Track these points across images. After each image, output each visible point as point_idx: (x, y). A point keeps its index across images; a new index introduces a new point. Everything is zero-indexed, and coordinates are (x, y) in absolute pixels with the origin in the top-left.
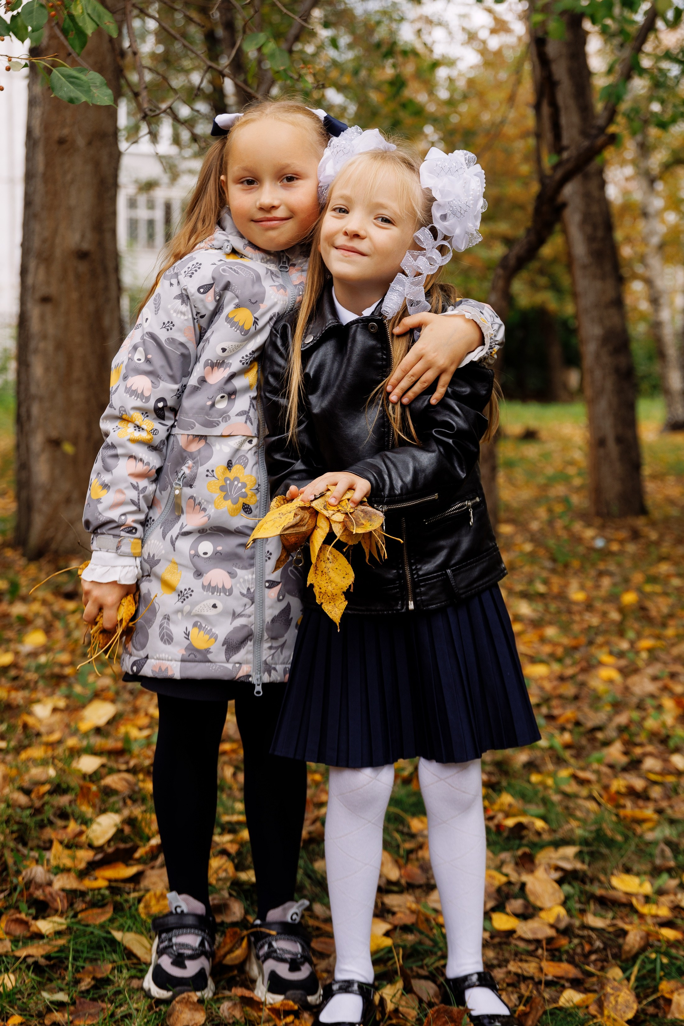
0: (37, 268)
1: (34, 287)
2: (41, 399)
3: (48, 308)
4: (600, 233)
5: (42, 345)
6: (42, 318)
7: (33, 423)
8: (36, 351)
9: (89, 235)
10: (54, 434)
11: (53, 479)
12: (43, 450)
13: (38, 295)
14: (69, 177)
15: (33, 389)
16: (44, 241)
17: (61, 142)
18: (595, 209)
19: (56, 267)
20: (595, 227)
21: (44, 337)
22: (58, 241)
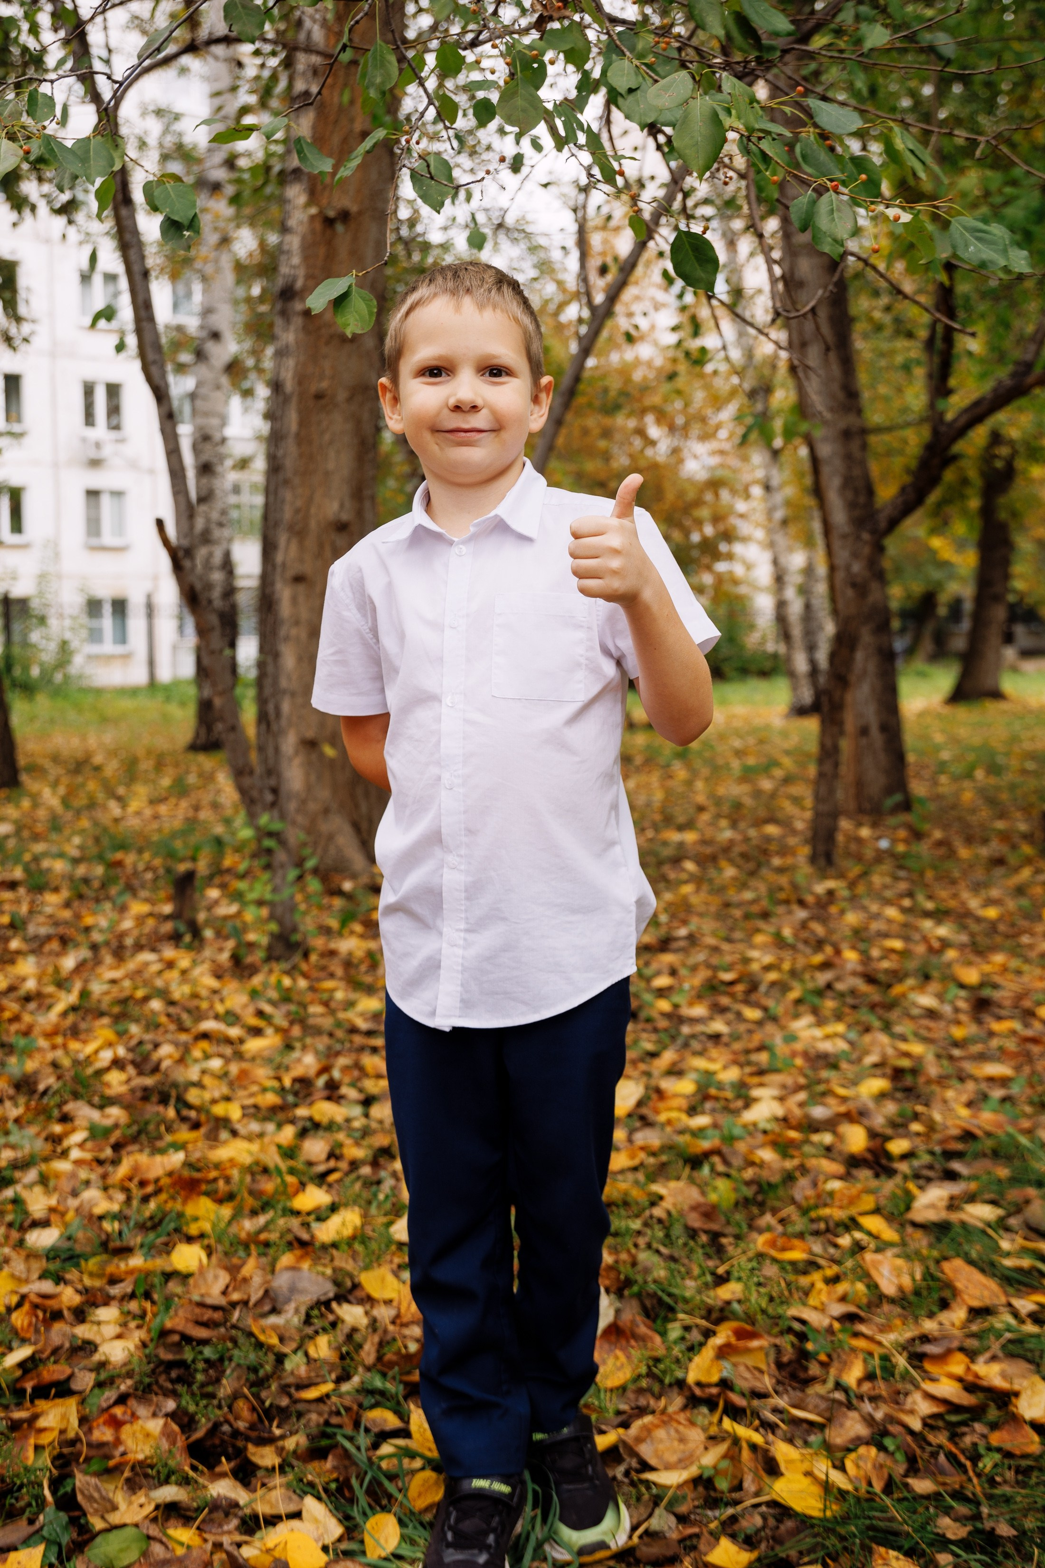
0: (288, 541)
1: (284, 564)
2: (293, 694)
3: (301, 588)
4: (862, 499)
5: (294, 632)
6: (294, 600)
7: (284, 722)
8: (287, 638)
9: (348, 504)
10: (310, 734)
11: (309, 788)
12: (297, 753)
13: (290, 573)
14: (327, 437)
15: (284, 683)
16: (297, 511)
17: (319, 396)
18: (857, 472)
19: (311, 542)
20: (856, 492)
21: (297, 623)
22: (313, 511)
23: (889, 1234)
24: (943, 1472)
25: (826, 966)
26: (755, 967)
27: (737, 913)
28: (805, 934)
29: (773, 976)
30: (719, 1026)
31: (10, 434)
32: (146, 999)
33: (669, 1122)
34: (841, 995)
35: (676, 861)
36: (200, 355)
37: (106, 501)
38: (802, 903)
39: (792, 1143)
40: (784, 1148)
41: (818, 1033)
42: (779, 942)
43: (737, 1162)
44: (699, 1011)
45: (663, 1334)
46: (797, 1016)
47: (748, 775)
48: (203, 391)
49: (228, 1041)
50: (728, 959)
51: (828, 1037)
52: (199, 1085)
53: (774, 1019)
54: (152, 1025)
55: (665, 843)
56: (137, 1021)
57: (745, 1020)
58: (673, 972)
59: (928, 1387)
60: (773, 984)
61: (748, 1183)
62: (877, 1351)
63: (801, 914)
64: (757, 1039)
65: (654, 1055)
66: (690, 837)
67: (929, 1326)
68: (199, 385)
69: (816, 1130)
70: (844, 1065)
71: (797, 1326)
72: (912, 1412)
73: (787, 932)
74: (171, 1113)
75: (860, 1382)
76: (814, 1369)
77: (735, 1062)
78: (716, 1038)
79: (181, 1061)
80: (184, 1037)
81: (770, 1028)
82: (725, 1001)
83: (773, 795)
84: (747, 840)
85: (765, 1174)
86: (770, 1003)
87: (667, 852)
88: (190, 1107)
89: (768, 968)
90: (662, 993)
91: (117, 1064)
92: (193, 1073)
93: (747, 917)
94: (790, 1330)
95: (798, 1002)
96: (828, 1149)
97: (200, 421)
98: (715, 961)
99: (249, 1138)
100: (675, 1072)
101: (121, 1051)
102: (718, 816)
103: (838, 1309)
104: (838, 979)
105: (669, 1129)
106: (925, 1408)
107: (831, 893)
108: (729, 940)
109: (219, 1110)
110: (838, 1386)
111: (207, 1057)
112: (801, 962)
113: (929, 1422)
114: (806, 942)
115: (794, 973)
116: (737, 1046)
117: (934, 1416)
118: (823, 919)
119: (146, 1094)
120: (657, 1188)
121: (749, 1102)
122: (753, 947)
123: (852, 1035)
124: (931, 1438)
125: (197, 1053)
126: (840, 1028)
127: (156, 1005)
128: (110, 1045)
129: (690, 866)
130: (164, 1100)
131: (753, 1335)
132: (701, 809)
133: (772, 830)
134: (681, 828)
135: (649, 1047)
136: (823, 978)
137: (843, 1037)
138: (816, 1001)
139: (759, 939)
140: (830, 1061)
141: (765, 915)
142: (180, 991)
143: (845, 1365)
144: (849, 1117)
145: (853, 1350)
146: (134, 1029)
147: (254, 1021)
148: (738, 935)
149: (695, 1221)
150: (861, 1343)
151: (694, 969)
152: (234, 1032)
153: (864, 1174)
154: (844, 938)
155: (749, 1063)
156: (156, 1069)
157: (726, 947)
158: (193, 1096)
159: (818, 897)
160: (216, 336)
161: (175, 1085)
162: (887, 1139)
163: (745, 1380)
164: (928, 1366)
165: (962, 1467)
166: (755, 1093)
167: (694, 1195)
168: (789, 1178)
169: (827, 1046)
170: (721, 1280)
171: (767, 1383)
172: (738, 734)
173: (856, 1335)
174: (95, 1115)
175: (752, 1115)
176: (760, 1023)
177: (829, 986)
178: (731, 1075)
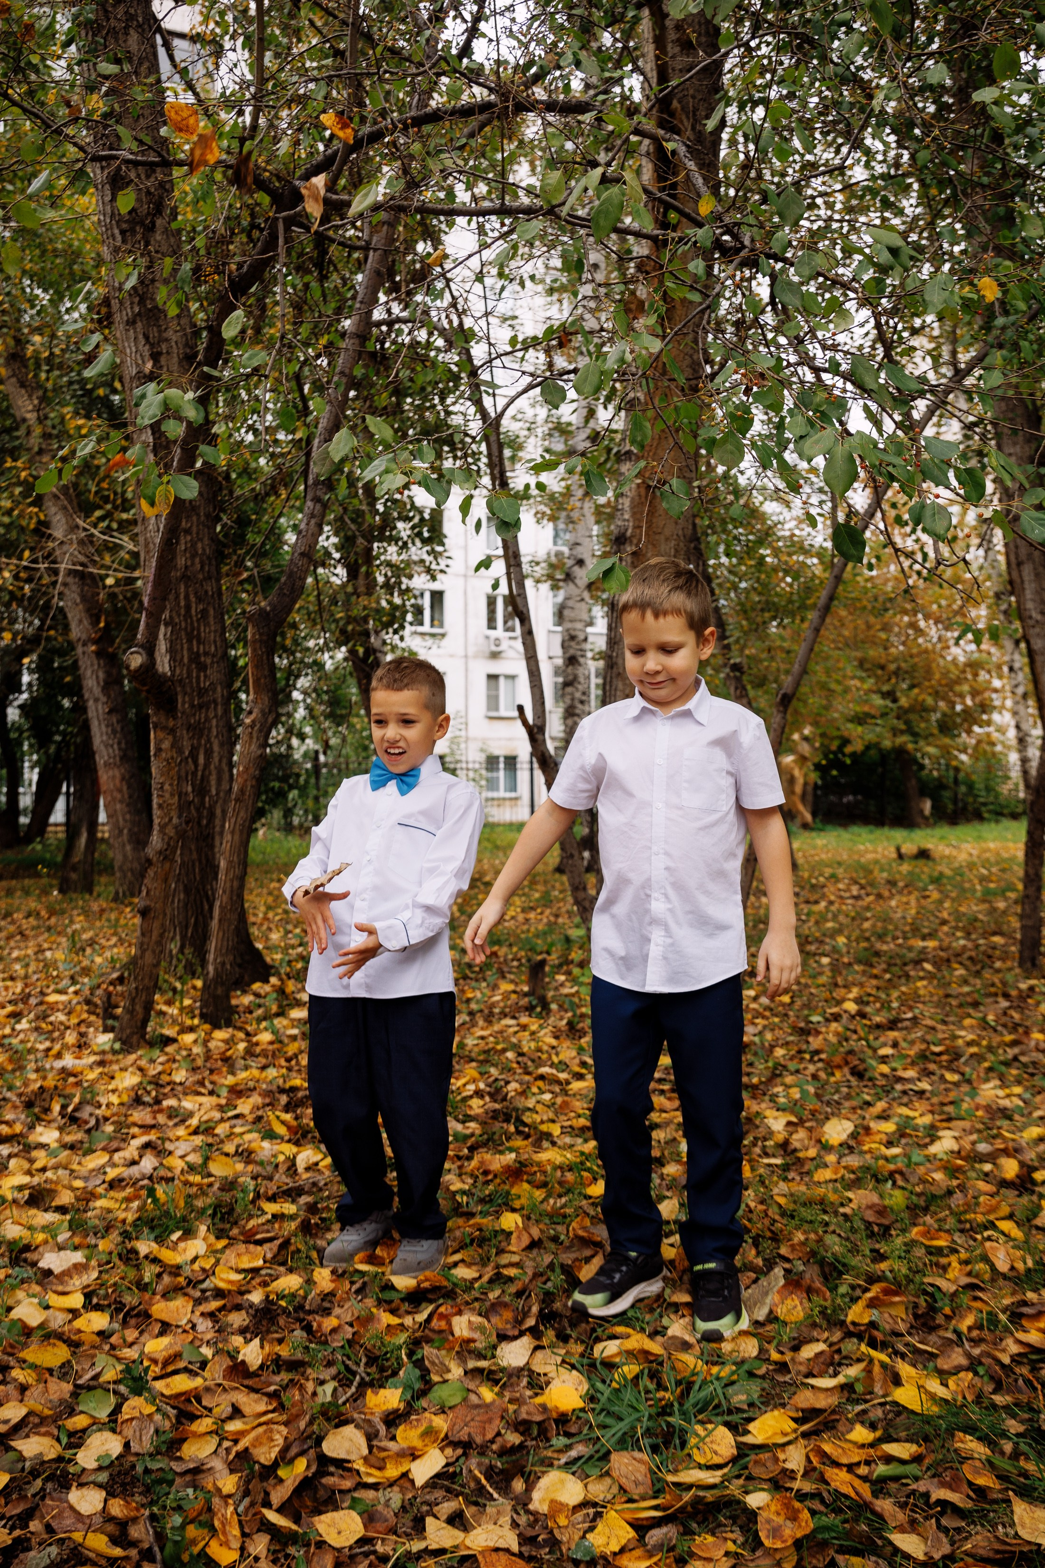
23: (1017, 1233)
24: (1020, 1391)
25: (1014, 1043)
26: (960, 1042)
27: (954, 1002)
28: (1004, 1020)
29: (974, 1050)
30: (924, 1085)
31: (433, 635)
32: (504, 1051)
33: (870, 1151)
34: (1025, 1065)
35: (918, 962)
36: (569, 577)
37: (502, 680)
38: (1006, 996)
39: (959, 1169)
40: (953, 1171)
41: (1001, 1093)
42: (984, 1024)
43: (914, 1179)
44: (911, 1073)
45: (834, 1289)
46: (987, 1080)
47: (987, 897)
48: (570, 603)
49: (558, 1082)
50: (941, 1036)
51: (1008, 1096)
52: (533, 1110)
53: (969, 1082)
54: (507, 1069)
55: (910, 949)
56: (495, 1065)
57: (946, 1081)
58: (895, 1045)
59: (1020, 1336)
60: (972, 1055)
61: (918, 1195)
62: (985, 1309)
63: (1004, 1004)
64: (952, 1096)
65: (868, 1104)
66: (931, 944)
67: (1031, 1296)
68: (567, 599)
69: (981, 1161)
70: (1017, 1117)
71: (930, 1289)
72: (1004, 1350)
73: (991, 1018)
74: (512, 1129)
75: (970, 1329)
76: (940, 1320)
77: (932, 1112)
78: (921, 1093)
79: (523, 1093)
80: (527, 1078)
81: (965, 1088)
82: (932, 1067)
83: (1004, 912)
84: (977, 946)
85: (933, 1189)
86: (967, 1070)
87: (911, 955)
88: (525, 1125)
89: (969, 1044)
90: (884, 1059)
91: (478, 1094)
92: (531, 1103)
93: (961, 1006)
94: (925, 1292)
95: (990, 1069)
96: (986, 1174)
97: (568, 625)
98: (929, 1037)
99: (564, 1148)
100: (883, 1117)
101: (482, 1086)
102: (957, 928)
103: (965, 1280)
104: (1023, 1053)
105: (868, 1156)
106: (1014, 1349)
107: (1032, 989)
108: (944, 1022)
109: (544, 1128)
110: (955, 1331)
111: (542, 1092)
112: (996, 1040)
113: (1016, 1359)
114: (1004, 1026)
115: (990, 1049)
116: (935, 1100)
117: (1020, 1355)
118: (1020, 1009)
119: (495, 1115)
120: (850, 1195)
121: (934, 1139)
122: (963, 1028)
123: (1027, 1096)
124: (1017, 1370)
125: (535, 1090)
126: (1017, 1090)
127: (510, 1055)
128: (474, 1081)
129: (928, 966)
130: (507, 1120)
131: (896, 1293)
132: (944, 922)
133: (997, 939)
134: (924, 938)
135: (868, 1098)
136: (1011, 1052)
137: (1019, 1096)
138: (1003, 1068)
139: (967, 1022)
140: (1006, 1114)
141: (976, 1005)
142: (528, 1046)
143: (962, 1317)
144: (1006, 1152)
145: (969, 1308)
146: (493, 1071)
147: (577, 1069)
148: (951, 1019)
149: (870, 1216)
150: (978, 1304)
151: (912, 1043)
152: (563, 1076)
153: (1011, 1193)
154: (1035, 1023)
155: (942, 1113)
156: (504, 1099)
157: (939, 1027)
158: (527, 1118)
159: (1020, 991)
160: (580, 562)
161: (516, 1110)
162: (1036, 1169)
163: (886, 1325)
164: (1024, 1322)
165: (1035, 1389)
166: (941, 1133)
167: (875, 1198)
168: (950, 1193)
169: (1006, 1103)
170: (882, 1257)
171: (902, 1327)
172: (986, 864)
173: (976, 1298)
174: (459, 1127)
175: (935, 1149)
176: (956, 1084)
177: (1015, 1058)
178: (927, 1119)
